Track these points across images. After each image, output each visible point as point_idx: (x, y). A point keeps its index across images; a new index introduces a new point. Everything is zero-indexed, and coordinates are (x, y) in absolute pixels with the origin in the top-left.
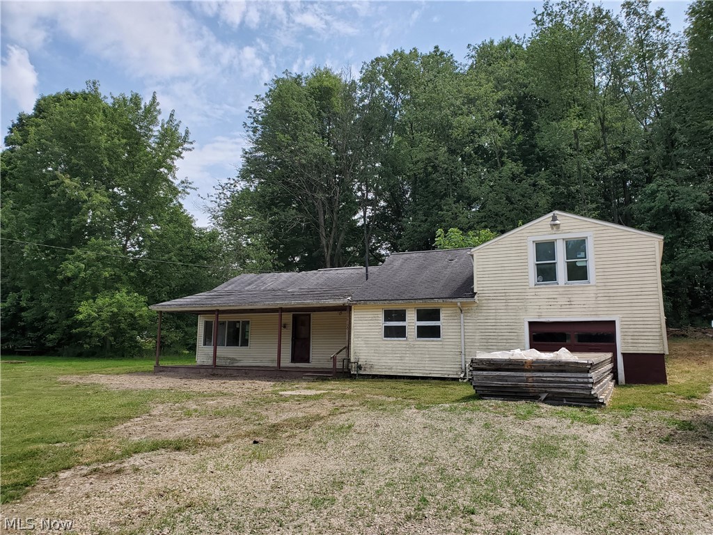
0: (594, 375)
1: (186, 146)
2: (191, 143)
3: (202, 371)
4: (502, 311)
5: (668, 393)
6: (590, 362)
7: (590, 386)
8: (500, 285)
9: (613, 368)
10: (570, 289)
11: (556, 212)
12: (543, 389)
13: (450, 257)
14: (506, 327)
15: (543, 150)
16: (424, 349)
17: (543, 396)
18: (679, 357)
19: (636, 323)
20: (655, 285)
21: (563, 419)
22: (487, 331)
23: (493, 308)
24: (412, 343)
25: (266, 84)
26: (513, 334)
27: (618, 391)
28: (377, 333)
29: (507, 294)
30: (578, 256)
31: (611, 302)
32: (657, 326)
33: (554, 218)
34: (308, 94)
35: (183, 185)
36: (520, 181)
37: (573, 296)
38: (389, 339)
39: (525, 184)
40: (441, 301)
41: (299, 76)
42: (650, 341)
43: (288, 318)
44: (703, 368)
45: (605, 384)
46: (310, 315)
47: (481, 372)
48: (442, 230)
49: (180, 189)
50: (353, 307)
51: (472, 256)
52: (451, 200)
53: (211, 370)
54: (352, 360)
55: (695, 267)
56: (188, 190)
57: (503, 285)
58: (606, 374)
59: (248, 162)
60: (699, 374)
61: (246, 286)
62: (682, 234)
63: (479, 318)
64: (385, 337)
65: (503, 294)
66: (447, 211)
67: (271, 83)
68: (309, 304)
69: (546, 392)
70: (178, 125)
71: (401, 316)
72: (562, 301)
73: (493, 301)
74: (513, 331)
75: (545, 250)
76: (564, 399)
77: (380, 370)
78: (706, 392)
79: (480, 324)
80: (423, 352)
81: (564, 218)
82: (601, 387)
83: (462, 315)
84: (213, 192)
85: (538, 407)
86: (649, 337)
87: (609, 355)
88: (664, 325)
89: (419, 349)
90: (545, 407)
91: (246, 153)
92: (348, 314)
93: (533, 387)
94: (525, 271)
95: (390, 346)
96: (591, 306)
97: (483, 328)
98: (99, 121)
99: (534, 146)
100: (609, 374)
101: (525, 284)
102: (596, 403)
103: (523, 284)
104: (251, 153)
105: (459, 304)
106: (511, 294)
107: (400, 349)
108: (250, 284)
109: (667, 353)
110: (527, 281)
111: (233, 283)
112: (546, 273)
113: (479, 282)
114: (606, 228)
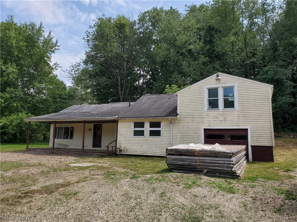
0: (234, 159)
1: (56, 47)
2: (59, 46)
3: (48, 151)
4: (191, 123)
5: (275, 168)
6: (232, 152)
7: (232, 166)
8: (190, 110)
9: (246, 153)
10: (225, 112)
11: (219, 73)
12: (205, 167)
13: (169, 97)
14: (193, 131)
15: (218, 52)
16: (153, 142)
17: (205, 171)
18: (278, 147)
19: (258, 130)
20: (269, 111)
21: (213, 189)
22: (183, 133)
23: (187, 121)
24: (147, 139)
25: (94, 20)
26: (196, 135)
27: (248, 166)
28: (130, 134)
29: (194, 115)
30: (230, 96)
31: (246, 119)
32: (269, 132)
33: (218, 76)
34: (114, 26)
35: (55, 65)
36: (207, 66)
37: (227, 116)
38: (136, 136)
39: (209, 67)
40: (161, 118)
41: (110, 18)
42: (265, 140)
43: (92, 126)
44: (290, 153)
45: (241, 163)
46: (102, 125)
47: (172, 156)
48: (168, 85)
49: (54, 67)
50: (119, 120)
51: (177, 95)
52: (176, 73)
53: (51, 150)
54: (118, 147)
55: (285, 105)
56: (57, 68)
57: (192, 110)
58: (242, 157)
59: (87, 57)
60: (289, 156)
61: (75, 110)
62: (280, 90)
63: (180, 126)
64: (134, 136)
65: (192, 115)
66: (174, 78)
67: (96, 20)
68: (97, 119)
69: (207, 168)
70: (52, 38)
71: (142, 125)
72: (221, 118)
73: (187, 118)
74: (196, 133)
75: (213, 93)
76: (217, 173)
77: (131, 152)
78: (295, 167)
79: (180, 130)
80: (152, 143)
81: (223, 76)
82: (239, 165)
83: (171, 125)
84: (69, 69)
85: (200, 178)
86: (265, 138)
87: (244, 147)
88: (273, 131)
89: (150, 142)
90: (205, 178)
91: (87, 53)
92: (117, 124)
93: (199, 165)
94: (202, 103)
95: (136, 140)
96: (236, 121)
97: (181, 131)
98: (12, 34)
99: (214, 51)
100: (244, 157)
101: (202, 110)
102: (235, 175)
103: (201, 110)
104: (89, 53)
105: (169, 119)
106: (195, 115)
107: (141, 142)
108: (76, 110)
109: (274, 146)
110: (203, 108)
111: (69, 109)
112: (213, 104)
113: (180, 109)
114: (244, 81)
